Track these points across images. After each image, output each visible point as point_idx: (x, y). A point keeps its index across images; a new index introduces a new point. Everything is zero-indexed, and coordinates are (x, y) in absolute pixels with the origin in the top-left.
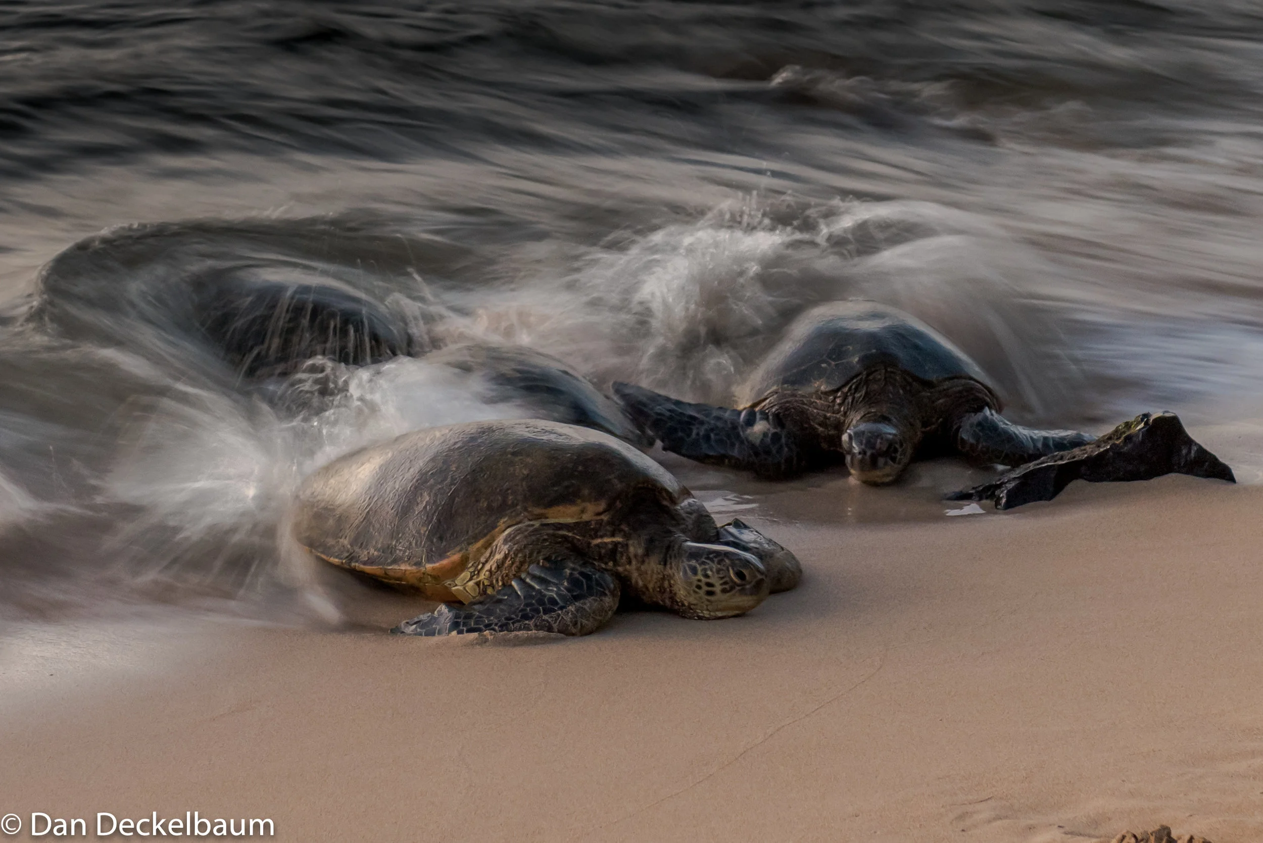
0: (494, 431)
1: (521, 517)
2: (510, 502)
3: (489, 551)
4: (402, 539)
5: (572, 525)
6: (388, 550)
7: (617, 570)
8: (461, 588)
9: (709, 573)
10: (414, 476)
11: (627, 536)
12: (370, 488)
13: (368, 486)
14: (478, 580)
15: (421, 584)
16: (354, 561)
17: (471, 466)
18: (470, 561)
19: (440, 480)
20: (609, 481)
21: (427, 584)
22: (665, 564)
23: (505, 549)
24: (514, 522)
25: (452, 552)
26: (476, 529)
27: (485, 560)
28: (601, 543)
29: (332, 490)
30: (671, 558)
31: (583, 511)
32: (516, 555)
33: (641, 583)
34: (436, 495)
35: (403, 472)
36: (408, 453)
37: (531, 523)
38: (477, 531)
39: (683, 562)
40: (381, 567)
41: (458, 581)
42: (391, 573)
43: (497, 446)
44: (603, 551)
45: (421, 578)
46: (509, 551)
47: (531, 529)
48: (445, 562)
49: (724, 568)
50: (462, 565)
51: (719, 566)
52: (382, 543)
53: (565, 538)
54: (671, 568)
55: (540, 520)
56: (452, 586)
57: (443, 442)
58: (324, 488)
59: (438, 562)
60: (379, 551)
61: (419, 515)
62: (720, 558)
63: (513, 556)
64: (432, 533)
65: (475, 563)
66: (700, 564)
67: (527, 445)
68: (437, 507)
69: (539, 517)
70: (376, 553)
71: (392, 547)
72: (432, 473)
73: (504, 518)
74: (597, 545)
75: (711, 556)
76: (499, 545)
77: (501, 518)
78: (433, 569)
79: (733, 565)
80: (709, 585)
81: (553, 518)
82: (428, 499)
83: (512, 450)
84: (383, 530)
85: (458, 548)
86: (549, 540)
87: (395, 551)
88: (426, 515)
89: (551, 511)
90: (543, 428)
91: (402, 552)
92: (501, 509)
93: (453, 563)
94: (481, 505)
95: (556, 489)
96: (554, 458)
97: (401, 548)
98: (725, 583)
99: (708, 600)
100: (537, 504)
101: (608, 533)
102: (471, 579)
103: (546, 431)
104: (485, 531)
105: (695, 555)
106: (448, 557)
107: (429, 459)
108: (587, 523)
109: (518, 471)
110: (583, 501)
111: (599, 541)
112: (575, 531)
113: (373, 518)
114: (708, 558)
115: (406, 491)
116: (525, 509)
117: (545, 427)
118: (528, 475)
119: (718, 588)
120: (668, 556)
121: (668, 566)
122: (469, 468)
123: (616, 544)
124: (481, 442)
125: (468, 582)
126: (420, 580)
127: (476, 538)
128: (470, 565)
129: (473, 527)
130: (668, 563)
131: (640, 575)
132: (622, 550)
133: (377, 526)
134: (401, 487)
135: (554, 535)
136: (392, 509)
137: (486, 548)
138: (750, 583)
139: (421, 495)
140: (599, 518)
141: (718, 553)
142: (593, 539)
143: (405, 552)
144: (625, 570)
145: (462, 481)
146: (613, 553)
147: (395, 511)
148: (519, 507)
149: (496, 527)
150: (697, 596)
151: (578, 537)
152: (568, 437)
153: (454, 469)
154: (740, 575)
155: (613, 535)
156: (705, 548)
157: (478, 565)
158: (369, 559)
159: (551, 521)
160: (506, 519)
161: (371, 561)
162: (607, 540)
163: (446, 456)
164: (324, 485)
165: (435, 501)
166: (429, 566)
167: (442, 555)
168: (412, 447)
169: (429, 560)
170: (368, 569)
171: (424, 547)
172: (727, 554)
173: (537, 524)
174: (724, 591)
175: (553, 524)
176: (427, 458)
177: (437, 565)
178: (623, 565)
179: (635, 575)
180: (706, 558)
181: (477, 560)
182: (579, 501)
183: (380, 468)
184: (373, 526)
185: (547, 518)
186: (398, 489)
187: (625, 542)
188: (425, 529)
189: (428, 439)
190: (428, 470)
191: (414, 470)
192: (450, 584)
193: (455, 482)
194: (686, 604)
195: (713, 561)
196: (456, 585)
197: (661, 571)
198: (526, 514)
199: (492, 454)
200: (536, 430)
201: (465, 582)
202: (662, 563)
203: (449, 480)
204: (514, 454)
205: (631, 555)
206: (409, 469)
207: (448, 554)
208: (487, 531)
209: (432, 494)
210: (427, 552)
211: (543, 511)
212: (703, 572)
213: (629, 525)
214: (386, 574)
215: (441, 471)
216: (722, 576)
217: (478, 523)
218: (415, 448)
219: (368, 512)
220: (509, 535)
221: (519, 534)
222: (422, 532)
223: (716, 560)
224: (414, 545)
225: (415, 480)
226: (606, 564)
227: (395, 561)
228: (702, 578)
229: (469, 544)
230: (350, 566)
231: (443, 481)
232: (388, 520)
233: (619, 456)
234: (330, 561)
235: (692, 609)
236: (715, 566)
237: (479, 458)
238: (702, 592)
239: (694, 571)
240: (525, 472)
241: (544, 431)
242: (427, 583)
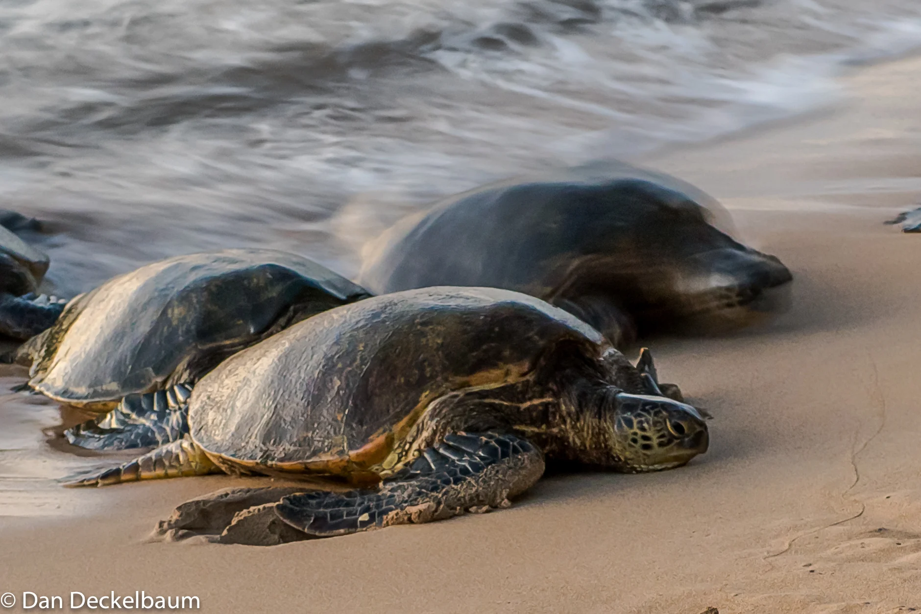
0: (396, 304)
1: (442, 389)
2: (428, 375)
3: (415, 428)
4: (319, 430)
5: (497, 391)
6: (305, 442)
7: (551, 432)
8: (389, 472)
9: (645, 425)
10: (319, 363)
11: (556, 395)
12: (272, 382)
13: (270, 380)
14: (407, 461)
15: (346, 474)
16: (270, 458)
17: (380, 343)
18: (395, 442)
19: (348, 362)
20: (529, 339)
21: (352, 473)
22: (600, 418)
23: (432, 424)
24: (437, 395)
25: (375, 435)
26: (397, 407)
27: (412, 439)
28: (530, 406)
29: (229, 391)
30: (605, 410)
31: (507, 374)
32: (445, 429)
33: (578, 442)
34: (347, 378)
35: (306, 360)
36: (307, 340)
37: (455, 393)
38: (398, 410)
39: (617, 414)
40: (300, 461)
41: (385, 465)
42: (312, 467)
43: (404, 319)
44: (534, 414)
45: (345, 467)
46: (437, 427)
47: (456, 400)
48: (368, 447)
49: (661, 420)
50: (388, 446)
51: (656, 418)
52: (297, 436)
53: (492, 405)
54: (605, 421)
55: (463, 390)
56: (380, 470)
57: (343, 323)
58: (220, 389)
59: (361, 447)
60: (295, 445)
61: (332, 402)
62: (656, 410)
63: (442, 430)
64: (350, 418)
65: (401, 443)
66: (636, 417)
67: (436, 313)
68: (351, 391)
69: (462, 386)
70: (292, 448)
71: (309, 439)
72: (339, 357)
73: (426, 392)
74: (528, 409)
75: (647, 407)
76: (425, 421)
77: (422, 393)
78: (358, 455)
79: (671, 417)
80: (645, 438)
81: (478, 384)
82: (338, 383)
83: (421, 321)
84: (295, 423)
85: (381, 430)
86: (477, 410)
87: (313, 443)
88: (340, 401)
89: (473, 379)
90: (448, 294)
91: (320, 443)
92: (421, 384)
93: (378, 446)
94: (398, 381)
95: (474, 354)
96: (467, 322)
97: (318, 439)
98: (662, 436)
99: (645, 454)
100: (457, 373)
101: (537, 395)
102: (399, 461)
103: (452, 297)
104: (407, 408)
105: (630, 406)
106: (372, 441)
107: (332, 343)
108: (513, 386)
109: (430, 341)
110: (506, 363)
111: (528, 404)
112: (502, 397)
113: (283, 411)
114: (644, 410)
115: (313, 380)
116: (446, 380)
117: (449, 292)
118: (442, 344)
119: (655, 442)
120: (603, 408)
121: (602, 420)
122: (378, 346)
123: (546, 405)
124: (385, 317)
125: (396, 464)
126: (344, 468)
127: (398, 418)
128: (396, 446)
129: (393, 406)
130: (602, 415)
131: (576, 433)
132: (553, 410)
133: (288, 419)
134: (307, 375)
135: (480, 404)
136: (302, 399)
137: (411, 426)
138: (688, 436)
139: (331, 381)
140: (524, 379)
141: (654, 405)
142: (522, 402)
143: (323, 442)
144: (561, 430)
145: (372, 359)
146: (544, 415)
147: (305, 401)
148: (439, 379)
149: (418, 402)
150: (632, 450)
151: (505, 403)
152: (476, 300)
153: (362, 349)
154: (678, 428)
155: (542, 397)
156: (641, 400)
157: (405, 445)
158: (285, 454)
159: (476, 389)
160: (427, 393)
161: (287, 457)
162: (536, 402)
163: (351, 336)
164: (219, 387)
165: (348, 385)
166: (353, 453)
167: (365, 440)
168: (310, 333)
169: (351, 447)
170: (286, 465)
171: (343, 434)
172: (664, 406)
173: (461, 393)
174: (661, 445)
175: (477, 393)
176: (330, 342)
177: (360, 451)
178: (558, 425)
179: (571, 435)
180: (642, 410)
181: (402, 439)
182: (501, 364)
183: (279, 360)
184: (285, 420)
185: (469, 386)
186: (304, 378)
187: (556, 402)
188: (342, 415)
189: (326, 323)
190: (334, 353)
191: (318, 356)
192: (377, 469)
193: (366, 361)
194: (622, 459)
195: (649, 414)
196: (384, 470)
197: (596, 424)
198: (448, 384)
199: (400, 327)
200: (441, 297)
201: (393, 465)
202: (597, 416)
203: (358, 362)
204: (424, 324)
205: (564, 413)
206: (312, 356)
207: (371, 437)
208: (409, 408)
209: (343, 378)
210: (348, 439)
211: (465, 379)
212: (639, 425)
213: (556, 383)
214: (306, 468)
215: (347, 353)
216: (659, 428)
217: (398, 402)
218: (314, 333)
219: (276, 407)
220: (434, 409)
221: (444, 407)
222: (339, 419)
223: (652, 412)
224: (332, 432)
225: (321, 367)
226: (539, 427)
227: (315, 453)
228: (638, 431)
229: (392, 424)
230: (266, 465)
231: (351, 365)
232: (300, 412)
233: (535, 312)
234: (243, 464)
235: (628, 464)
236: (651, 419)
237: (387, 334)
238: (637, 446)
239: (630, 423)
240: (439, 341)
241: (449, 297)
242: (352, 471)
